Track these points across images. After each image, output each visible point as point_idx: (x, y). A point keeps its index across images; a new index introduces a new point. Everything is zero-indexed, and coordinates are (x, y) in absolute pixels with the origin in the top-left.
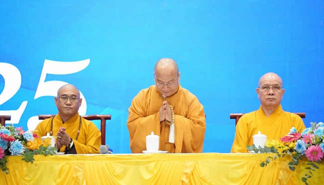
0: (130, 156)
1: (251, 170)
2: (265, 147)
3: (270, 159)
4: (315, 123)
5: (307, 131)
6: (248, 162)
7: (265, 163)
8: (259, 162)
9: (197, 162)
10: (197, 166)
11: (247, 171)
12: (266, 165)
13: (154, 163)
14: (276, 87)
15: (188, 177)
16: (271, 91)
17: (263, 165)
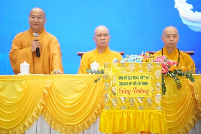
0: (9, 76)
1: (88, 85)
2: (98, 70)
3: (100, 77)
4: (129, 55)
5: (123, 60)
6: (87, 80)
7: (98, 80)
8: (94, 80)
9: (54, 80)
10: (54, 82)
11: (86, 85)
12: (98, 81)
13: (25, 81)
14: (105, 35)
15: (47, 90)
16: (103, 38)
17: (96, 81)
